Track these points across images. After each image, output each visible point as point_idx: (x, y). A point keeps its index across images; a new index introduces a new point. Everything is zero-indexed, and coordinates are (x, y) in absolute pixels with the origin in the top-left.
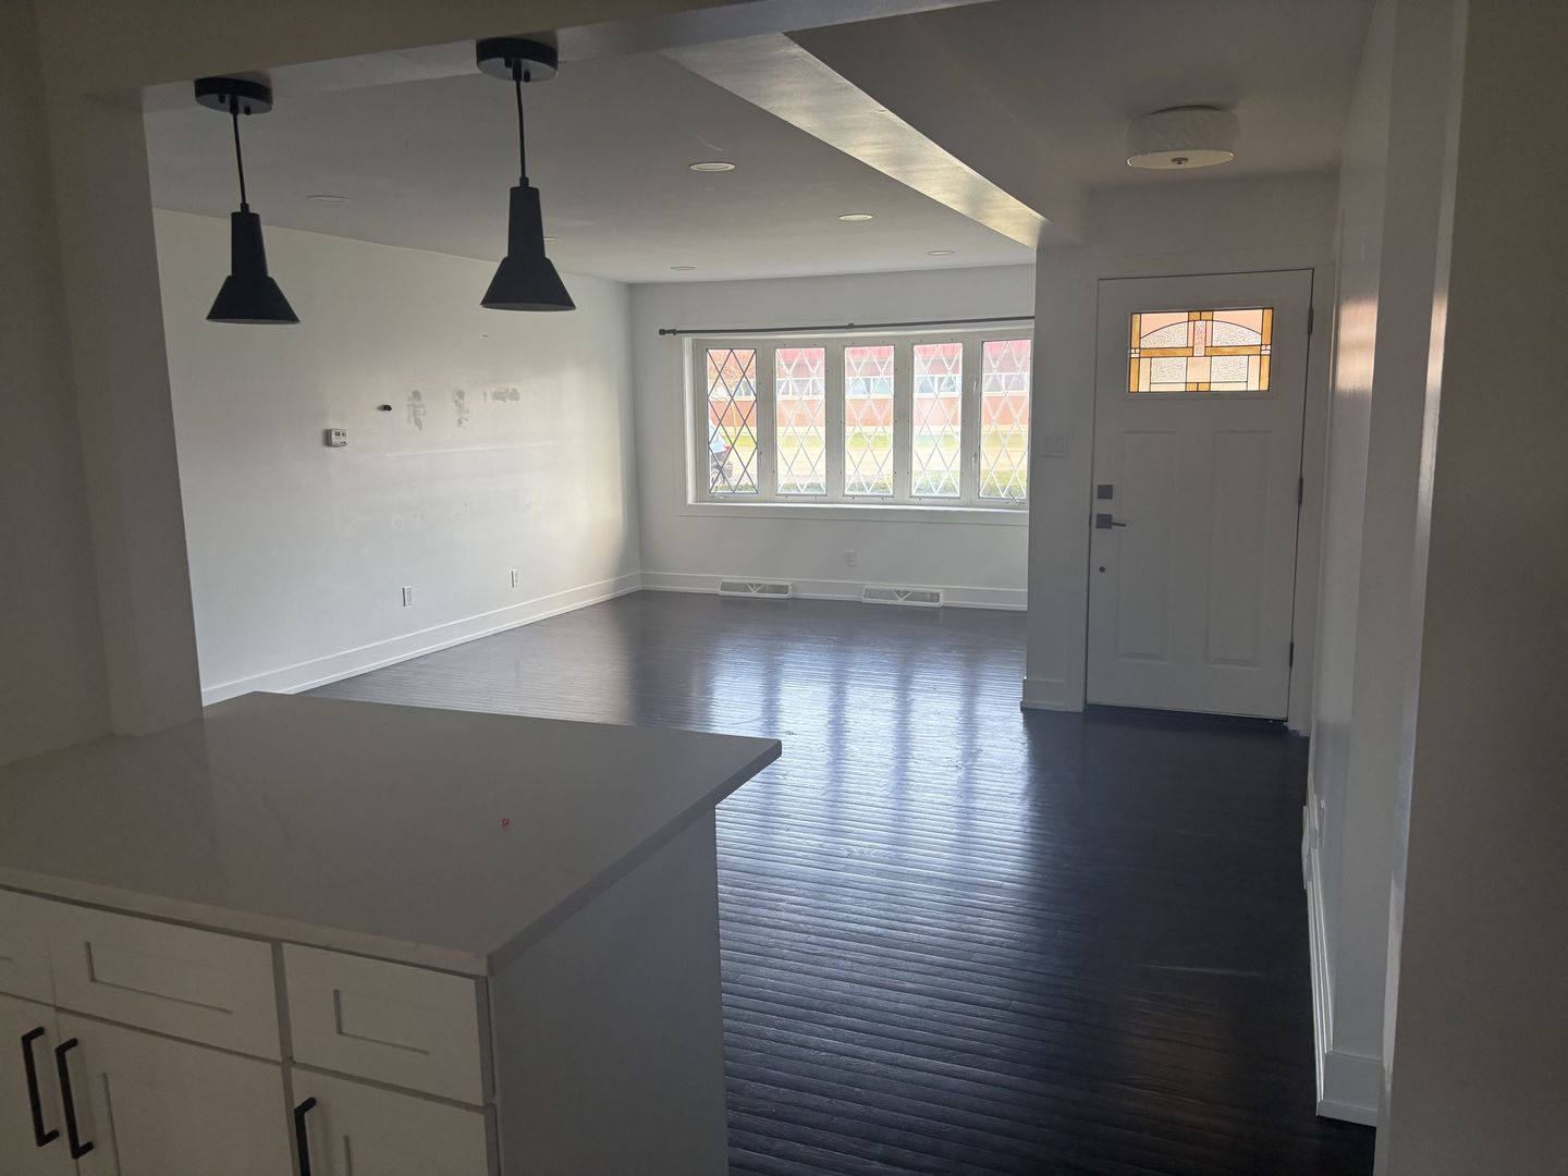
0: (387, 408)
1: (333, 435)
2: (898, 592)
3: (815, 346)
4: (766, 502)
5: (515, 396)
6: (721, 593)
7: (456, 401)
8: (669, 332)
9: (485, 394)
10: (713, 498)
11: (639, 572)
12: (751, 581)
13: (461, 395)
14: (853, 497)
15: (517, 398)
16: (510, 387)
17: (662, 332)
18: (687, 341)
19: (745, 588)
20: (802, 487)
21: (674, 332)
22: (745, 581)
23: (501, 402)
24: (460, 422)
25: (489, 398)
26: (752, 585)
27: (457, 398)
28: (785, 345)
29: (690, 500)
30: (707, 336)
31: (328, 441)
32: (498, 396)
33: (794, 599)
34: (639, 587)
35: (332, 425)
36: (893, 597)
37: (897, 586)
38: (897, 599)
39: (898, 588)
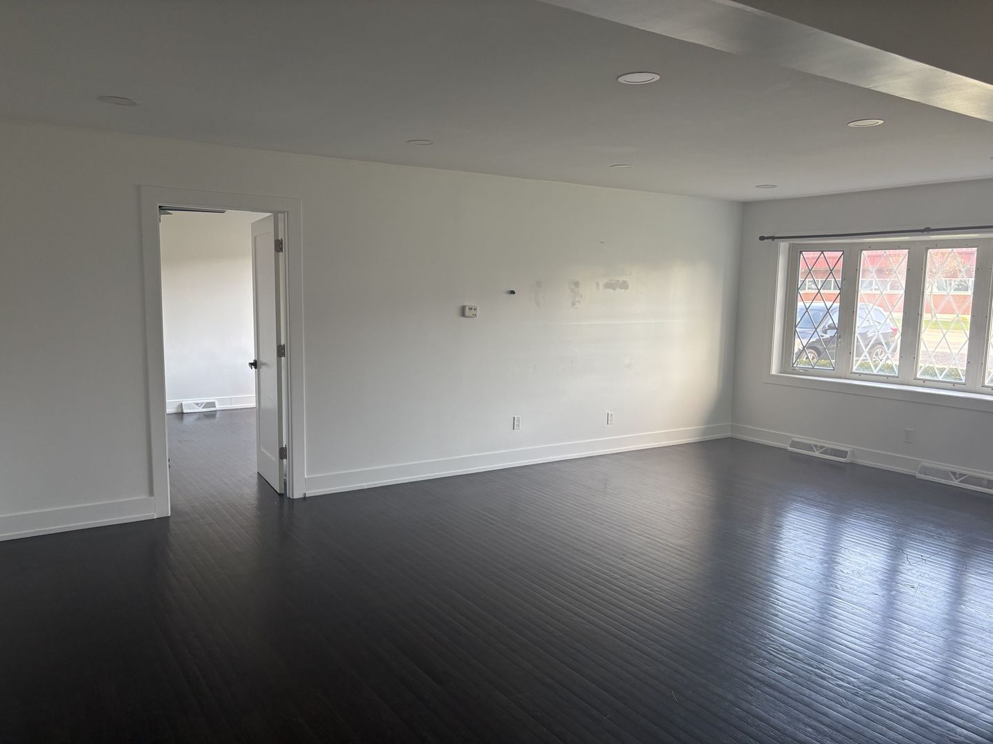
0: (513, 292)
1: (467, 309)
2: (954, 474)
3: (899, 248)
4: (840, 378)
5: (625, 286)
6: (790, 449)
7: (572, 289)
8: (768, 238)
9: (597, 284)
10: (794, 372)
11: (730, 423)
12: (816, 443)
13: (577, 284)
14: (924, 381)
15: (626, 287)
16: (621, 279)
17: (762, 238)
18: (783, 246)
19: (810, 447)
20: (876, 366)
21: (773, 238)
22: (812, 443)
23: (612, 291)
24: (573, 304)
25: (601, 287)
26: (816, 446)
27: (573, 287)
28: (870, 247)
29: (774, 370)
30: (800, 242)
31: (463, 313)
32: (609, 286)
33: (852, 464)
34: (729, 434)
35: (468, 303)
36: (948, 478)
37: (954, 468)
38: (952, 480)
39: (954, 470)
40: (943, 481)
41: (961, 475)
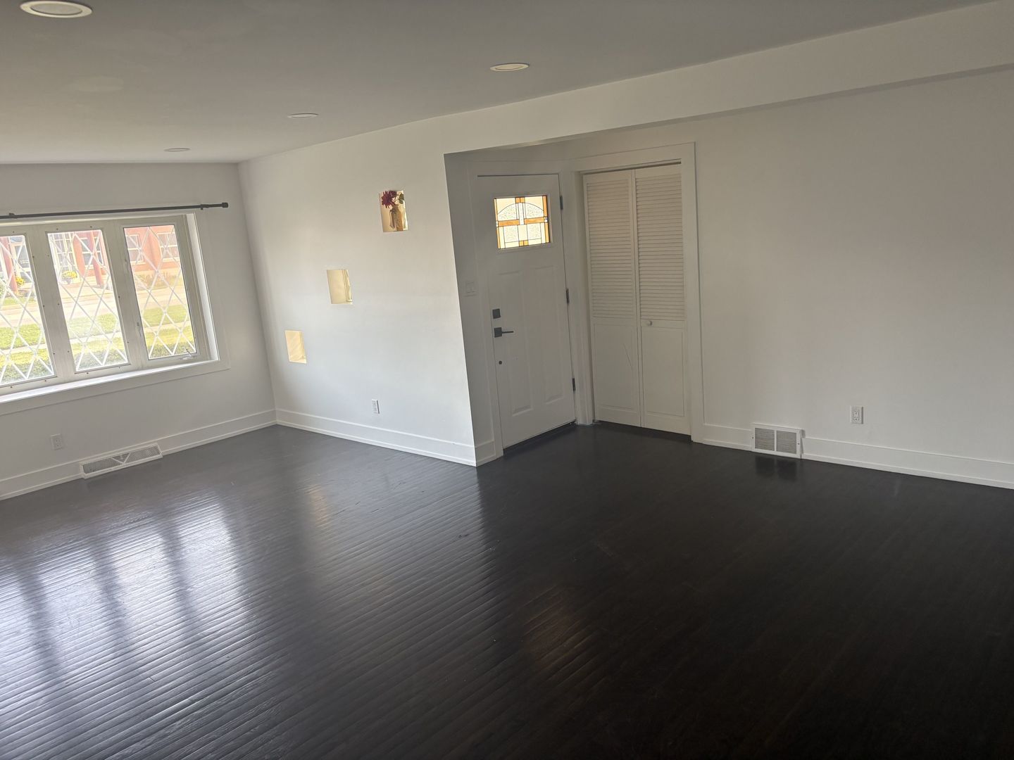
2: (118, 457)
36: (115, 464)
37: (114, 452)
38: (120, 464)
39: (116, 454)
40: (113, 469)
41: (125, 456)
